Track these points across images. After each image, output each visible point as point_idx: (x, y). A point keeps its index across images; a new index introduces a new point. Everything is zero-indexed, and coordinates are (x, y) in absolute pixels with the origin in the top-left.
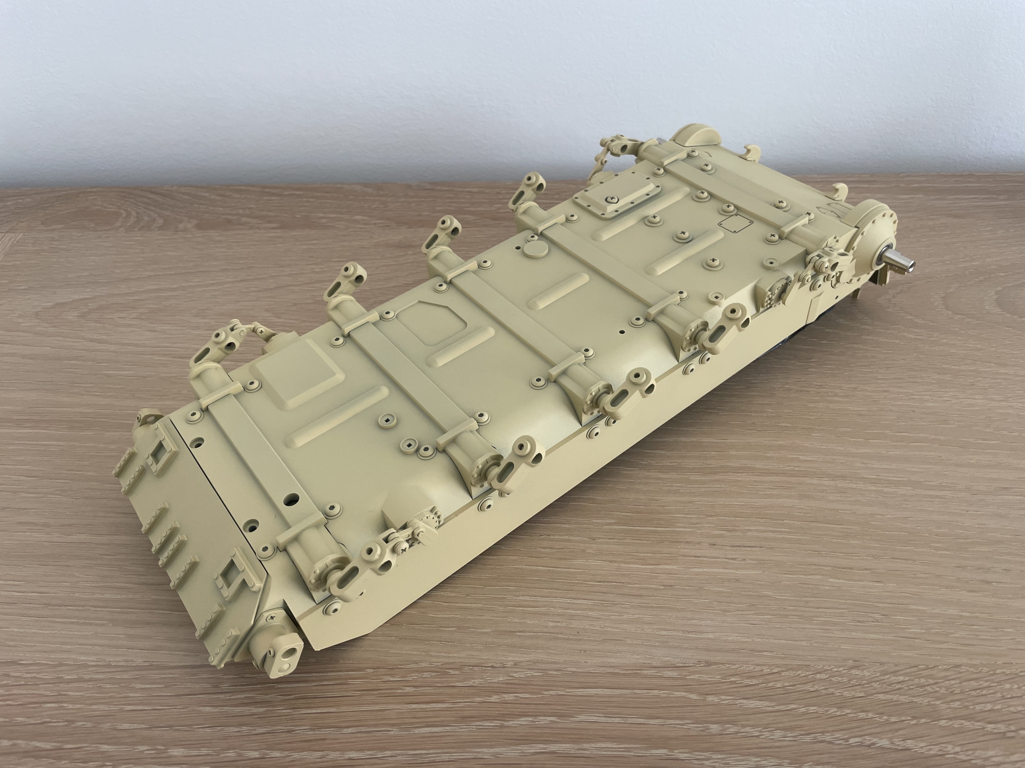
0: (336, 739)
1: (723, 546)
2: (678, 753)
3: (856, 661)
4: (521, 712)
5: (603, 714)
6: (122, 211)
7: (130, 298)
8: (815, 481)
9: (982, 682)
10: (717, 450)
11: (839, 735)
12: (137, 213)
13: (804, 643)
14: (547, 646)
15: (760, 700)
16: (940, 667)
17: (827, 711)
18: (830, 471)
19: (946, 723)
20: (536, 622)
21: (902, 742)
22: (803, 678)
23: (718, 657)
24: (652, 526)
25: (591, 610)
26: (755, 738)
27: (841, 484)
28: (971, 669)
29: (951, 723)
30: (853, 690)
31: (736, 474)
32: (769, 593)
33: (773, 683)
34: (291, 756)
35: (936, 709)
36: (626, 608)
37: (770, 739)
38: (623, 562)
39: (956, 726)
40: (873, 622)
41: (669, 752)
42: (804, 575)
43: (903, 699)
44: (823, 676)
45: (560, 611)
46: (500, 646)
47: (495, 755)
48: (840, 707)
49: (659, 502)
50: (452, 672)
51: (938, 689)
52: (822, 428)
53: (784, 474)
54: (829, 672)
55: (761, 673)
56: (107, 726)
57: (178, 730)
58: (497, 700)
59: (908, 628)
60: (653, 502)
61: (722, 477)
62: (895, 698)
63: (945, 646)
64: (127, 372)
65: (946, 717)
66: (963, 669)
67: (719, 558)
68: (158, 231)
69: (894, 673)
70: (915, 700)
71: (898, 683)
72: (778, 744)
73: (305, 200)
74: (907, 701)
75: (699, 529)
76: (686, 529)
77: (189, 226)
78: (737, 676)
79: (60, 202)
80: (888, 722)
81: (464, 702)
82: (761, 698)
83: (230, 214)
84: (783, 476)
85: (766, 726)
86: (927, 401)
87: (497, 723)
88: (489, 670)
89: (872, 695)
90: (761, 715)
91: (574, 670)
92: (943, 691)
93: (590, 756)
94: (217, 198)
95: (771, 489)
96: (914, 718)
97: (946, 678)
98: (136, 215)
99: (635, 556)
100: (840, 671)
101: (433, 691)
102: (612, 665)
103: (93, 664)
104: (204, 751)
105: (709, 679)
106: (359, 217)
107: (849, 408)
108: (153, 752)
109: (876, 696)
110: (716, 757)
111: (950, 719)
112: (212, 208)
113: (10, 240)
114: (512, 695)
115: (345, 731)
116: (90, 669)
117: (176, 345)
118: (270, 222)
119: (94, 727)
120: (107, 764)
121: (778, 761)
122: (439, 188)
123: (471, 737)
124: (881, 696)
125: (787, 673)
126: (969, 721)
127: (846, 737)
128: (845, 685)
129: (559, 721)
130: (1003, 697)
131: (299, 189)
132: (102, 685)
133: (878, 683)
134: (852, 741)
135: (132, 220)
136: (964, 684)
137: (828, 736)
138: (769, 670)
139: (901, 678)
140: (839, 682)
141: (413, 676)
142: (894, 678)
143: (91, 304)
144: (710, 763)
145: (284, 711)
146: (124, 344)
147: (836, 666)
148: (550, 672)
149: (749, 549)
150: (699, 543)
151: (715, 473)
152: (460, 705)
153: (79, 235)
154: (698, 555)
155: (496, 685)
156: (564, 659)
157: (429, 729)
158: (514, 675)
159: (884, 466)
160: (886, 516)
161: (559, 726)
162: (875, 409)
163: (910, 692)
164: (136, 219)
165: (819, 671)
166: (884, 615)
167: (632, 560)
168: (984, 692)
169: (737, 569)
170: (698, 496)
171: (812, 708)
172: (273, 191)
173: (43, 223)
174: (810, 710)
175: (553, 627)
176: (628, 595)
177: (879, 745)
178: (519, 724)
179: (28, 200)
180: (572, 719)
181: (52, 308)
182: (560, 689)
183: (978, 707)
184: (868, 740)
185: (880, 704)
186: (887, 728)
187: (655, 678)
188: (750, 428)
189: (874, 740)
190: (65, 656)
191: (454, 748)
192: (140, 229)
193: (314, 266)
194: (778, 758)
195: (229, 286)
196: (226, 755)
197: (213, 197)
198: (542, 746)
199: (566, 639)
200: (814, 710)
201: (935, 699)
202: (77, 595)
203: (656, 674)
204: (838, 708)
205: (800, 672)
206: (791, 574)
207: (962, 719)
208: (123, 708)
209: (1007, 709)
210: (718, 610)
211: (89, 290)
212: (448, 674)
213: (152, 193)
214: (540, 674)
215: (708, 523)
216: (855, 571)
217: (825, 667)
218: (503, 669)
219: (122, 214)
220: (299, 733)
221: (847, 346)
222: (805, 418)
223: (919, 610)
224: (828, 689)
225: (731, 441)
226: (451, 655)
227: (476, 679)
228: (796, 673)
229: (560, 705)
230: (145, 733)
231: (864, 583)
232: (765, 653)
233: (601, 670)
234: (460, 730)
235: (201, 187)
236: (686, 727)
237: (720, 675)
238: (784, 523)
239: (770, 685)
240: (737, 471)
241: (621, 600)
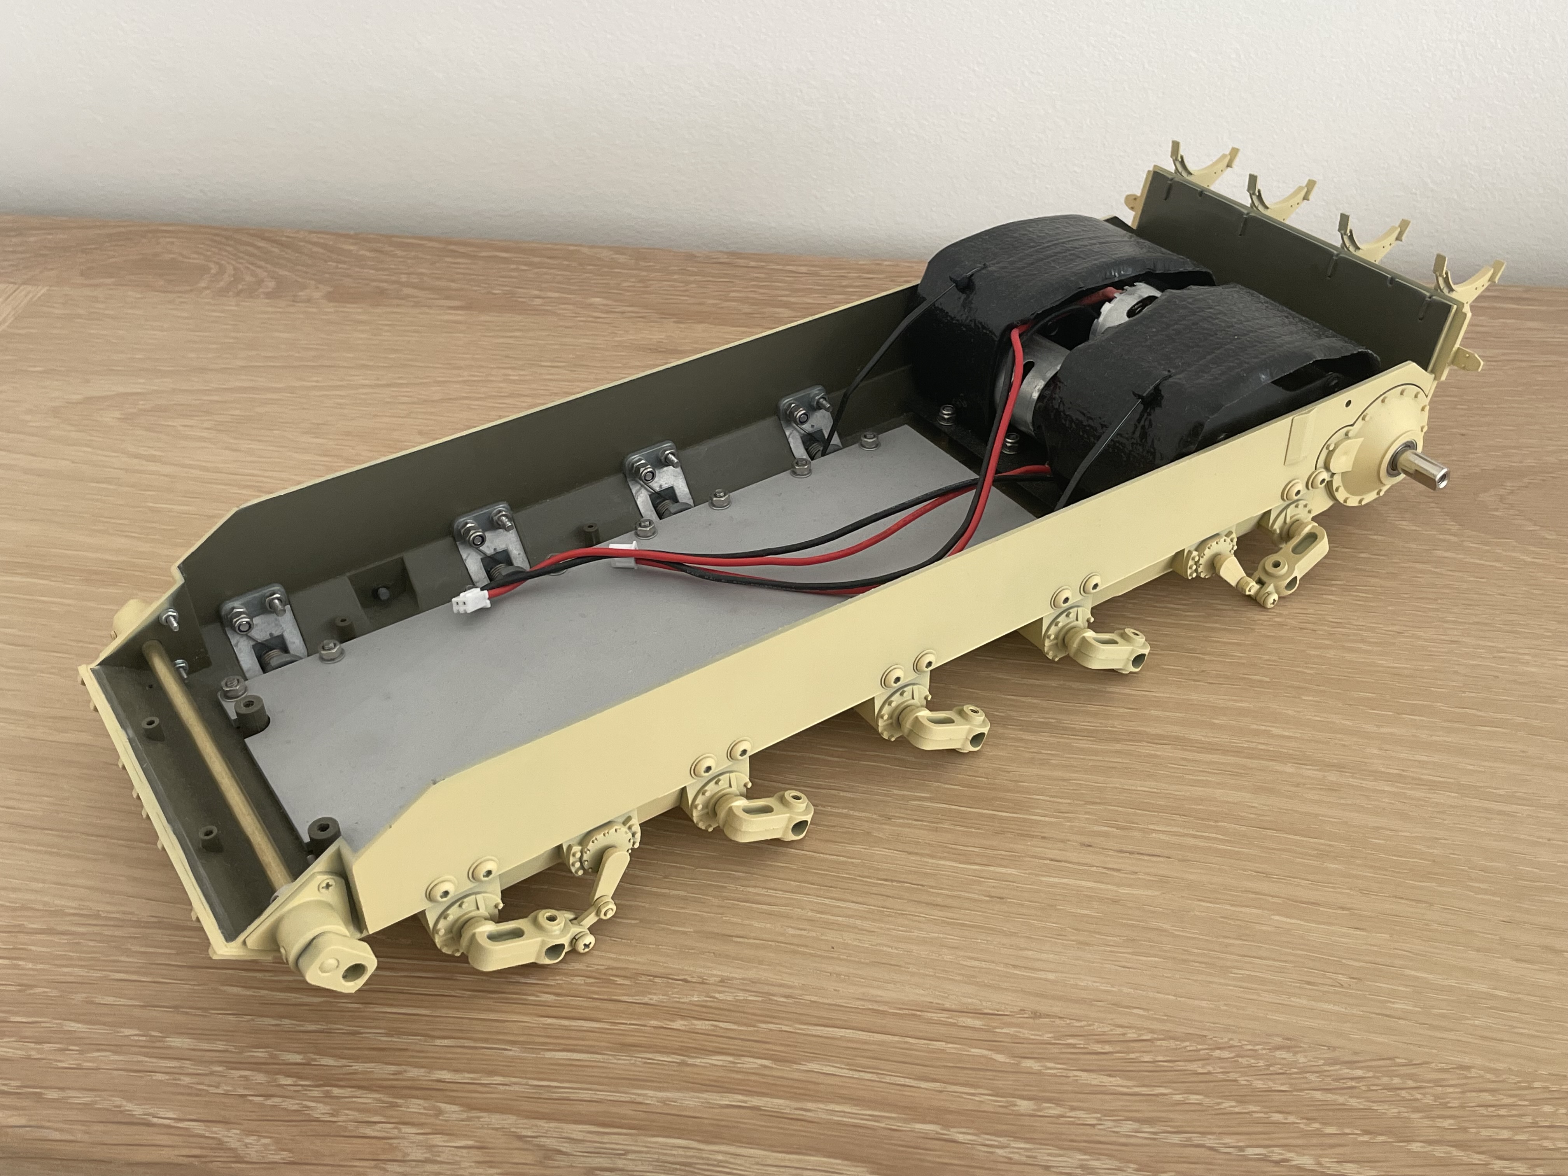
0: (422, 1052)
1: (1103, 848)
2: (956, 1133)
3: (1288, 1039)
4: (717, 1047)
5: (848, 1064)
6: (212, 265)
7: (205, 398)
8: (1289, 769)
9: (1502, 1097)
10: (1131, 706)
11: (1231, 1141)
12: (235, 269)
13: (1204, 1004)
14: (777, 961)
15: (1110, 1076)
16: (1433, 1065)
17: (1219, 1104)
18: (1321, 755)
19: (1422, 1147)
20: (768, 926)
21: (1335, 1165)
22: (1190, 1054)
23: (1056, 1008)
24: (990, 808)
25: (862, 918)
26: (1087, 1127)
27: (1332, 777)
28: (1488, 1076)
29: (1430, 1148)
30: (1270, 1079)
31: (1154, 745)
32: (1165, 926)
33: (1137, 1055)
34: (351, 1066)
35: (1410, 1125)
36: (919, 922)
37: (1114, 1132)
38: (928, 855)
39: (1437, 1154)
40: (1332, 986)
41: (941, 1129)
42: (1232, 905)
43: (1354, 1102)
44: (1226, 1054)
45: (810, 914)
46: (703, 953)
47: (664, 1102)
48: (1242, 1100)
49: (1011, 774)
50: (619, 981)
51: (1419, 1096)
52: (1322, 688)
53: (1238, 752)
54: (1237, 1049)
55: (1122, 1038)
56: (79, 997)
57: (187, 1013)
58: (683, 1028)
59: (1390, 1002)
60: (1001, 773)
61: (1130, 748)
62: (1341, 1099)
63: (1451, 1036)
64: (185, 508)
65: (1422, 1138)
66: (1474, 1073)
67: (1093, 866)
68: (267, 298)
69: (1350, 1064)
70: (1375, 1106)
71: (1352, 1079)
72: (1123, 1140)
73: (513, 266)
74: (1362, 1107)
75: (1068, 821)
76: (1047, 819)
77: (317, 295)
78: (1081, 1038)
79: (114, 243)
80: (1320, 1133)
81: (630, 1024)
82: (1111, 1072)
83: (385, 281)
84: (1238, 756)
85: (1107, 1113)
86: (1527, 663)
87: (677, 1058)
88: (679, 985)
89: (1302, 1090)
90: (1107, 1097)
91: (813, 998)
92: (1429, 1100)
93: (815, 1120)
94: (368, 254)
95: (1209, 772)
96: (1367, 1132)
97: (1438, 1083)
98: (233, 272)
99: (951, 848)
100: (1256, 1050)
101: (585, 1004)
102: (878, 999)
103: (72, 911)
104: (220, 1046)
105: (1033, 1037)
106: (597, 300)
107: (1380, 662)
108: (144, 1038)
109: (1309, 1094)
110: (1016, 1146)
111: (1430, 1142)
112: (357, 269)
113: (26, 296)
114: (707, 1022)
115: (438, 1042)
116: (68, 918)
117: (266, 474)
118: (447, 298)
119: (61, 996)
120: (71, 1048)
121: (1116, 1164)
122: (742, 262)
123: (631, 1073)
124: (1318, 1095)
125: (1164, 1043)
126: (1464, 1150)
127: (1241, 1144)
128: (1260, 1070)
129: (774, 1066)
130: (1535, 1125)
131: (506, 250)
132: (81, 941)
133: (1318, 1075)
134: (1250, 1151)
135: (227, 278)
136: (1469, 1094)
137: (1210, 1139)
138: (1135, 1035)
139: (1360, 1073)
140: (1250, 1066)
141: (557, 980)
142: (1348, 1071)
143: (142, 402)
144: (1006, 1152)
145: (350, 1005)
146: (184, 466)
147: (1250, 1043)
148: (775, 998)
149: (1146, 858)
150: (1062, 841)
151: (1117, 741)
152: (623, 1027)
153: (139, 296)
154: (1058, 858)
155: (684, 1006)
156: (803, 982)
157: (569, 1054)
158: (717, 995)
159: (1418, 757)
160: (1400, 834)
161: (774, 1073)
162: (1426, 667)
163: (1369, 1094)
164: (232, 279)
165: (1221, 1046)
166: (1353, 978)
167: (945, 855)
168: (1503, 1112)
169: (1118, 885)
170: (1080, 771)
171: (1194, 1098)
172: (462, 249)
173: (82, 275)
174: (1190, 1100)
175: (793, 936)
176: (927, 904)
177: (1294, 1163)
178: (710, 1064)
179: (61, 236)
180: (795, 1066)
181: (81, 403)
182: (786, 1022)
183: (1485, 1133)
184: (1277, 1154)
185: (1312, 1105)
186: (1315, 1141)
187: (944, 1024)
188: (1196, 678)
189: (1289, 1155)
190: (32, 897)
191: (602, 1084)
192: (238, 294)
193: (510, 372)
194: (1120, 1160)
195: (365, 391)
196: (252, 1054)
197: (362, 252)
198: (740, 1097)
199: (811, 954)
200: (1197, 1100)
201: (1409, 1110)
202: (62, 815)
203: (947, 1020)
204: (1237, 1101)
205: (1187, 1044)
206: (1211, 902)
207: (1452, 1146)
208: (109, 976)
209: (1538, 1142)
210: (1073, 941)
211: (142, 381)
212: (614, 983)
213: (264, 239)
214: (760, 999)
215: (1086, 813)
216: (1321, 909)
217: (1231, 1042)
218: (702, 986)
219: (211, 269)
220: (367, 1037)
221: (1403, 565)
222: (1297, 671)
223: (1418, 977)
224: (1229, 1073)
225: (1157, 695)
226: (622, 957)
227: (655, 994)
228: (1179, 1045)
229: (781, 1045)
230: (137, 1012)
231: (1333, 928)
232: (1135, 1011)
233: (859, 1004)
234: (616, 1061)
235: (347, 236)
236: (977, 1098)
237: (1051, 1032)
238: (1217, 826)
239: (1132, 1056)
240: (1156, 741)
241: (913, 909)
